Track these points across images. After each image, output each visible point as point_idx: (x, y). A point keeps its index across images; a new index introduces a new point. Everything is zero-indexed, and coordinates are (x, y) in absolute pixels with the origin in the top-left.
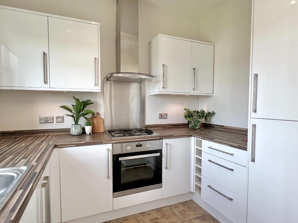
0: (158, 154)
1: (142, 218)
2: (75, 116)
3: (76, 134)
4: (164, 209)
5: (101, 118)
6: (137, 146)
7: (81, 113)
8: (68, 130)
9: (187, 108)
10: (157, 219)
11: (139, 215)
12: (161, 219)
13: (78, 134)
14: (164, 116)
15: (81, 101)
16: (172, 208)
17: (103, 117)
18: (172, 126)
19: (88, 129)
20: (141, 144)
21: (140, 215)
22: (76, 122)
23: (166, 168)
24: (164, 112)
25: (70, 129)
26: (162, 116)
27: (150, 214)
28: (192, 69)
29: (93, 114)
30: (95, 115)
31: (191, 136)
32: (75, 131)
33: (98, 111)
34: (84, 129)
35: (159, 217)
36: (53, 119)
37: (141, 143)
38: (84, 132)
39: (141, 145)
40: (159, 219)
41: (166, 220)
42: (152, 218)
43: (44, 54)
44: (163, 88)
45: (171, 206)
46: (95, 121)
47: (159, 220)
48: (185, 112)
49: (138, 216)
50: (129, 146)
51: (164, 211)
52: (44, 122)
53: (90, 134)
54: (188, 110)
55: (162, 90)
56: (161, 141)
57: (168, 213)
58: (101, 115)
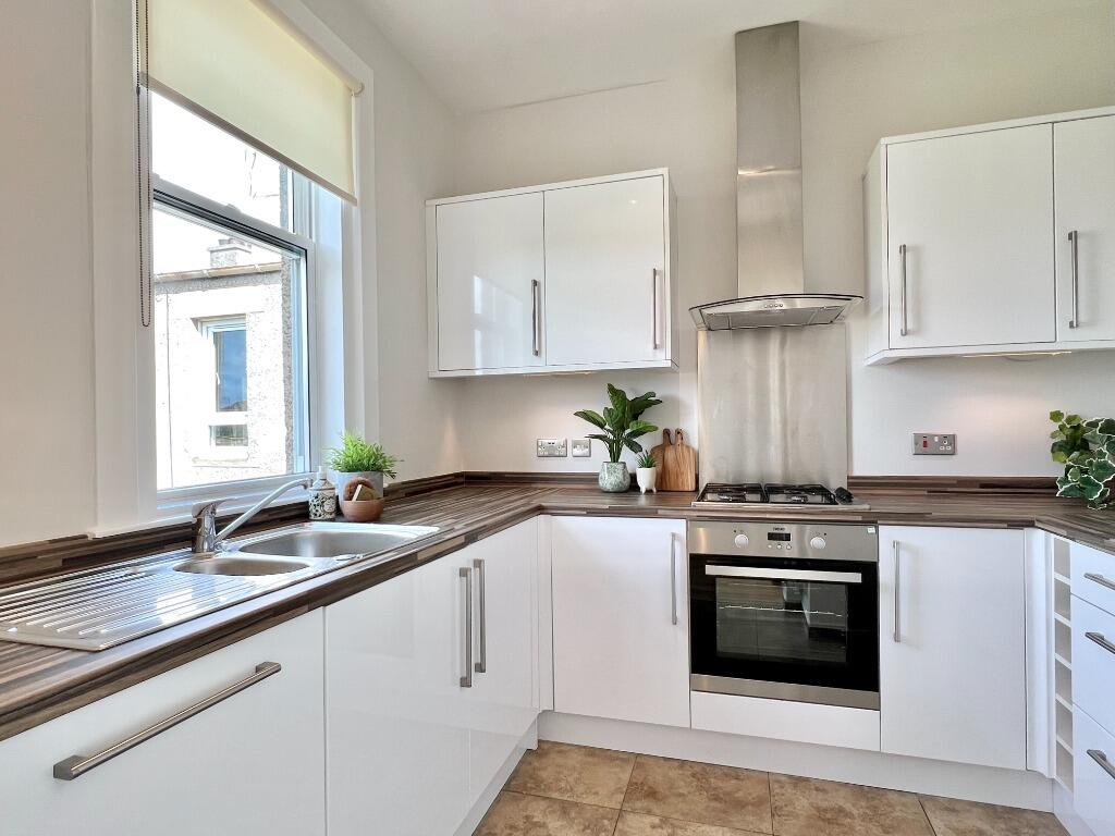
0: (856, 578)
1: (789, 790)
2: (611, 437)
3: (609, 487)
4: (894, 798)
5: (688, 447)
6: (772, 537)
7: (628, 431)
8: (592, 479)
9: (1067, 411)
10: (842, 814)
11: (783, 778)
12: (857, 821)
13: (616, 489)
14: (941, 443)
15: (630, 397)
16: (928, 805)
17: (695, 444)
18: (983, 486)
19: (645, 478)
20: (786, 532)
21: (788, 781)
22: (615, 456)
23: (897, 638)
24: (936, 427)
25: (598, 474)
26: (924, 445)
27: (824, 791)
28: (1062, 237)
29: (667, 433)
30: (670, 438)
31: (1030, 524)
32: (609, 480)
33: (683, 426)
34: (633, 477)
35: (855, 812)
36: (565, 445)
37: (787, 529)
38: (633, 486)
39: (787, 537)
40: (848, 815)
41: (876, 831)
42: (825, 804)
43: (535, 283)
44: (905, 333)
45: (932, 798)
46: (670, 454)
47: (849, 820)
48: (1055, 426)
49: (779, 782)
50: (742, 532)
51: (886, 801)
52: (546, 453)
53: (649, 492)
54: (1070, 419)
55: (897, 340)
56: (871, 530)
57: (899, 814)
58: (691, 438)
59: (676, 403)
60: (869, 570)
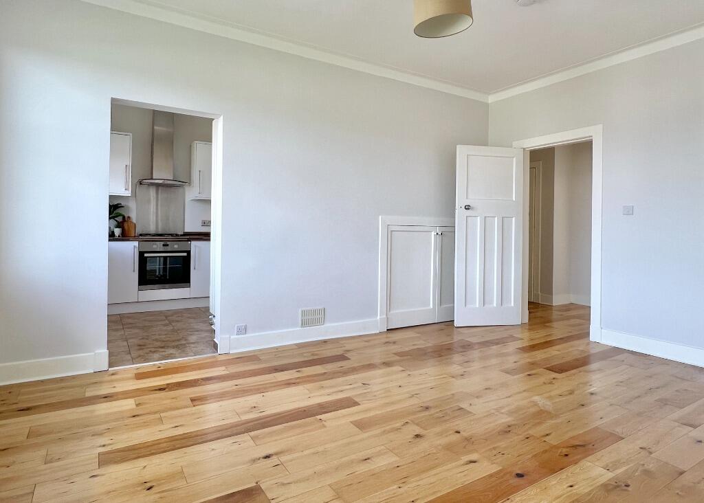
5: (132, 223)
6: (164, 245)
17: (134, 221)
19: (117, 232)
20: (168, 244)
23: (195, 269)
26: (204, 223)
29: (124, 217)
30: (126, 219)
44: (199, 193)
46: (125, 224)
53: (119, 237)
56: (189, 243)
58: (132, 219)
59: (128, 207)
60: (189, 252)
